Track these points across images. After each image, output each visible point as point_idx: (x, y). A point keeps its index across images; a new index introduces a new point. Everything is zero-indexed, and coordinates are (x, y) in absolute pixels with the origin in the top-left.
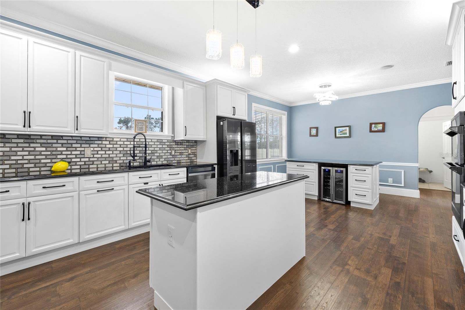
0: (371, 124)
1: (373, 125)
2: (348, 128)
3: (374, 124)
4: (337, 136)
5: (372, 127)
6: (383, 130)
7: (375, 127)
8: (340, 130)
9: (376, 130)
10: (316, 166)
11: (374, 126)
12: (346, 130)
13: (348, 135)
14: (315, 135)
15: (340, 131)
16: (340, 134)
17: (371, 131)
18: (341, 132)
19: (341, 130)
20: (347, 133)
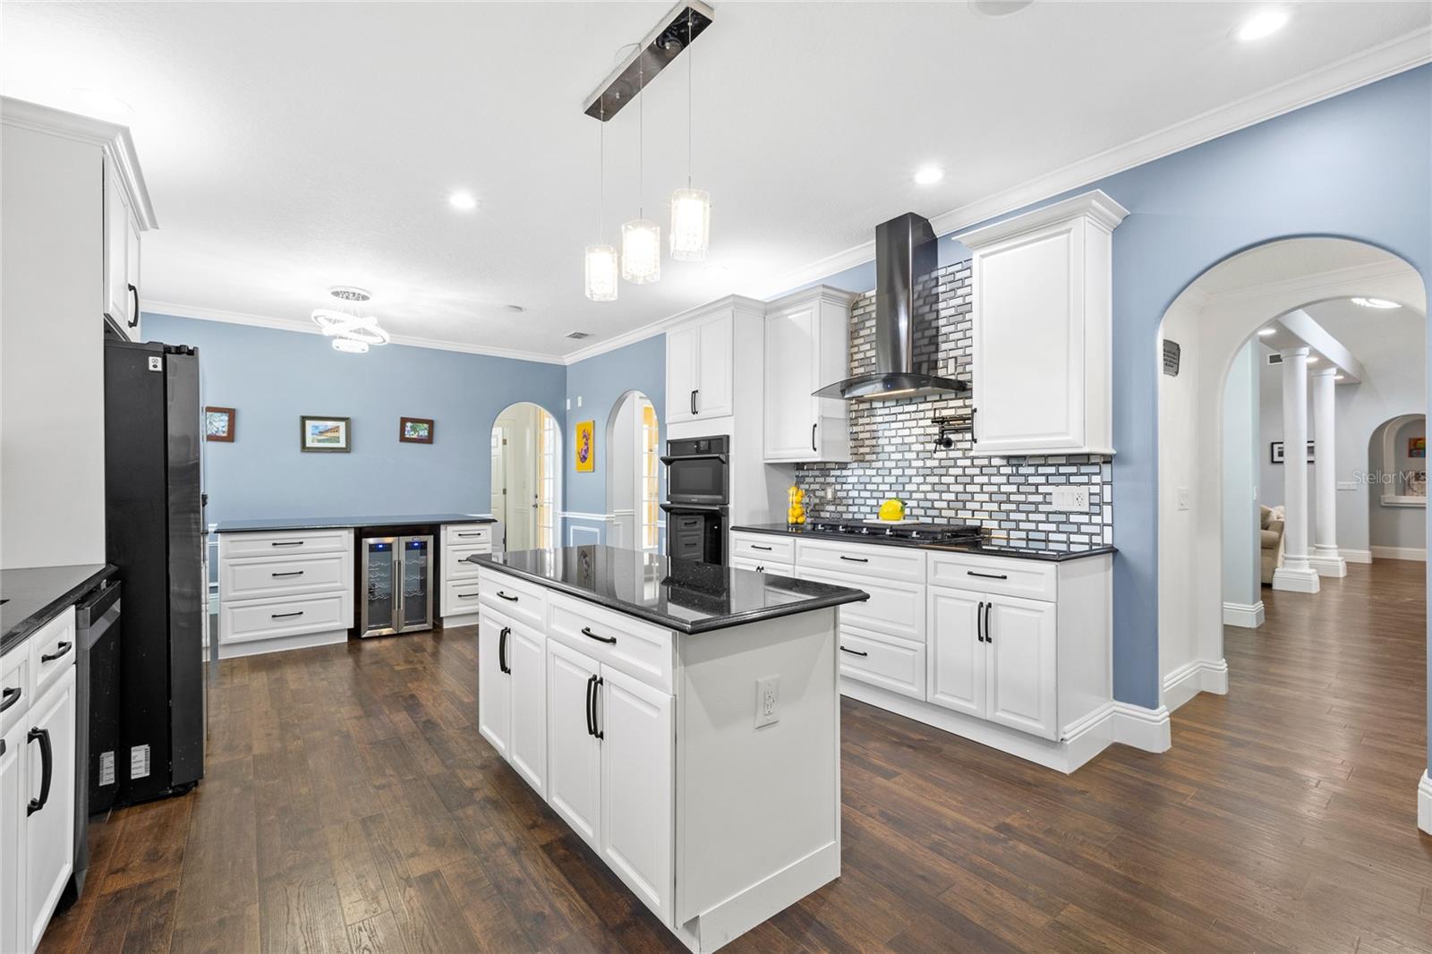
0: (404, 421)
1: (409, 424)
2: (342, 425)
3: (411, 422)
4: (309, 444)
5: (407, 429)
6: (429, 440)
7: (413, 429)
8: (317, 427)
9: (415, 436)
10: (348, 538)
11: (411, 427)
12: (336, 429)
13: (342, 444)
14: (225, 435)
15: (317, 431)
16: (319, 441)
17: (403, 439)
18: (321, 433)
19: (321, 429)
20: (339, 438)
